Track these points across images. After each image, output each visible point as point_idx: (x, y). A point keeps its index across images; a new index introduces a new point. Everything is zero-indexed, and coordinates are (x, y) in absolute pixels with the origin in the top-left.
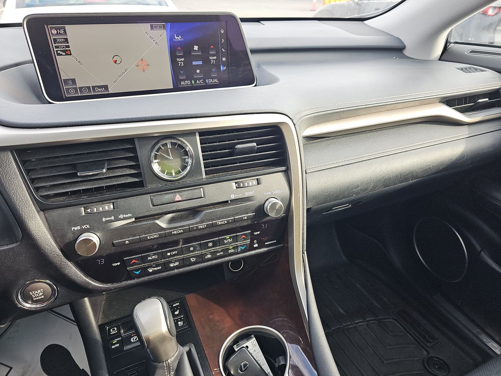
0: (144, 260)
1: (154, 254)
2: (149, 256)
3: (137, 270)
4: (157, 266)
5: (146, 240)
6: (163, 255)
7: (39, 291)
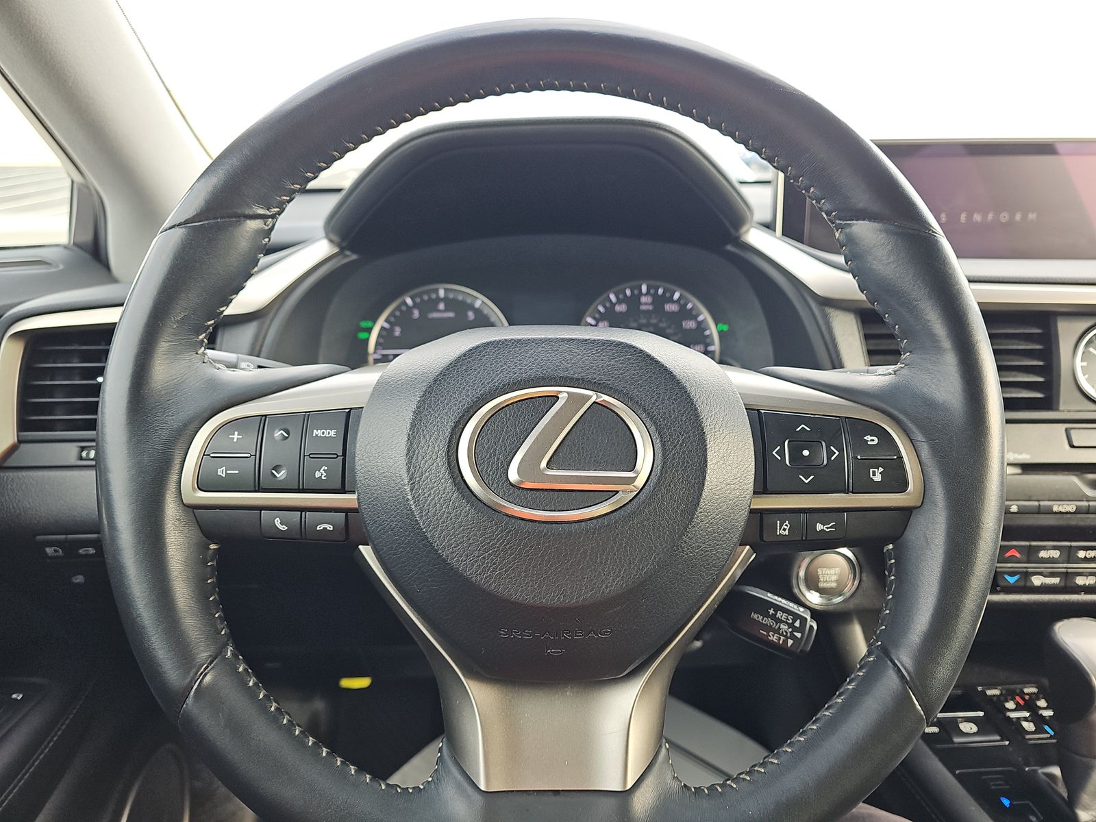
0: (1031, 555)
1: (1055, 548)
2: (1044, 548)
3: (1012, 574)
4: (1052, 575)
5: (1050, 512)
6: (1069, 555)
7: (833, 571)
